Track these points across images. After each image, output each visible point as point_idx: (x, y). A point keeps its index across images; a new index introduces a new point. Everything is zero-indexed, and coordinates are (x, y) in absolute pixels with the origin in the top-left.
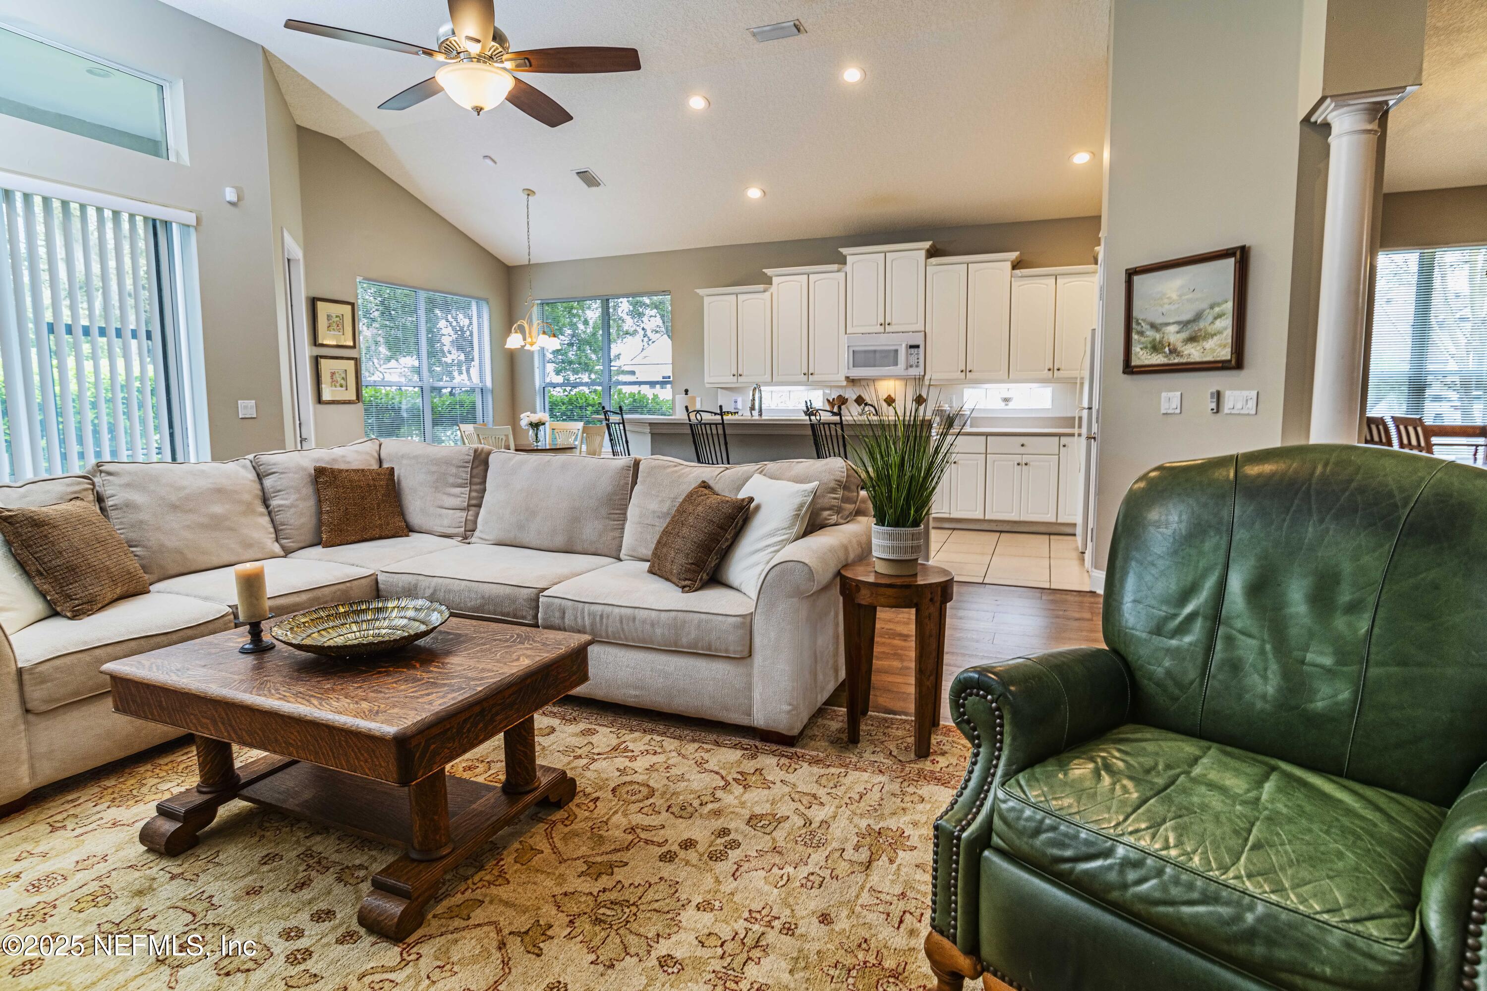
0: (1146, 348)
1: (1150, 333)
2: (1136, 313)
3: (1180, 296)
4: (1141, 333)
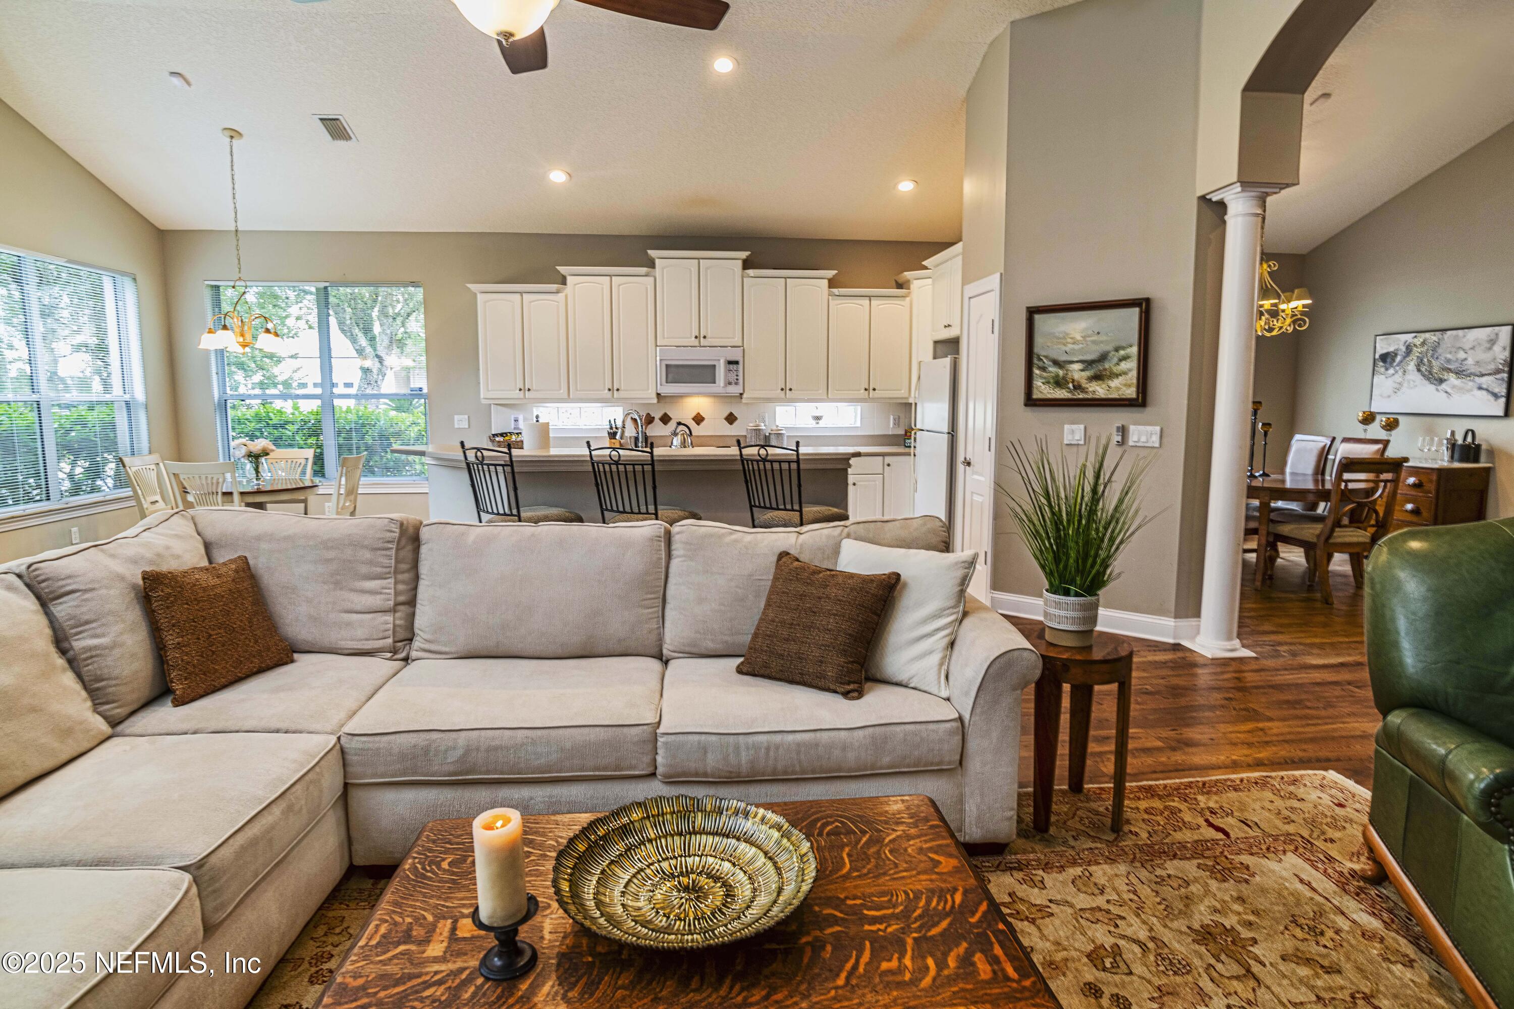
0: (1048, 383)
1: (1053, 369)
2: (1037, 349)
3: (1084, 337)
4: (1043, 369)
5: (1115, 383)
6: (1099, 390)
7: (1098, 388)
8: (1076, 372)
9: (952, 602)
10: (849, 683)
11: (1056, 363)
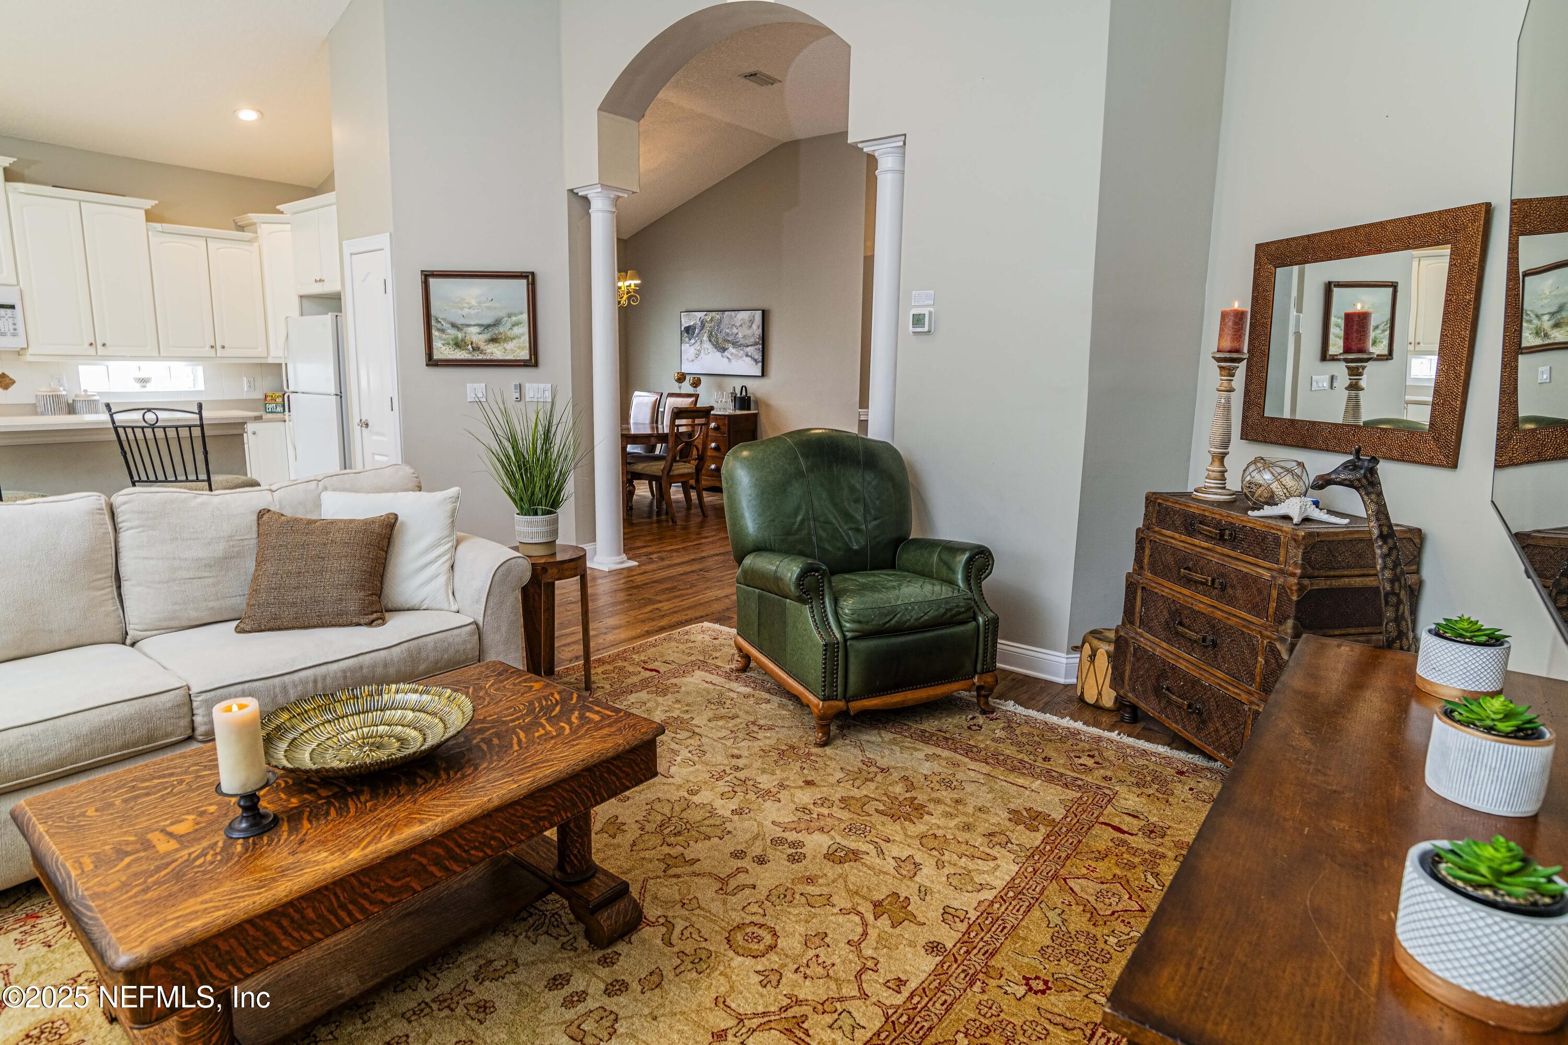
0: (449, 344)
1: (452, 332)
2: (433, 312)
3: (479, 303)
4: (442, 331)
5: (510, 346)
6: (496, 352)
7: (495, 350)
8: (474, 335)
9: (446, 532)
10: (372, 613)
11: (454, 325)
